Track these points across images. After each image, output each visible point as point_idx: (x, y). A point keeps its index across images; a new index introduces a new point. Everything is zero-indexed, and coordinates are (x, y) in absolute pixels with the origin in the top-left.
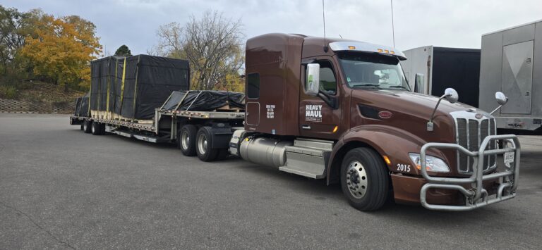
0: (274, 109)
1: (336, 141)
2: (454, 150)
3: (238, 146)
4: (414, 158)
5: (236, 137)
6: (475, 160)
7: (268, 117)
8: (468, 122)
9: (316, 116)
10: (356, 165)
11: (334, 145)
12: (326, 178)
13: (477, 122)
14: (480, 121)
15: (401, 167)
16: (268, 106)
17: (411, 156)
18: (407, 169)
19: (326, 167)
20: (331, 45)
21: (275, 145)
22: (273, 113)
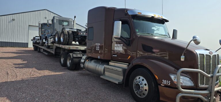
0: (100, 46)
1: (129, 64)
2: (197, 73)
3: (84, 63)
4: (172, 77)
5: (83, 59)
6: (211, 79)
7: (97, 49)
8: (205, 56)
9: (120, 50)
10: (139, 78)
11: (128, 65)
12: (123, 83)
13: (210, 56)
14: (212, 56)
15: (165, 82)
16: (97, 44)
17: (171, 76)
18: (168, 83)
19: (124, 78)
20: (128, 11)
21: (100, 64)
22: (99, 47)
